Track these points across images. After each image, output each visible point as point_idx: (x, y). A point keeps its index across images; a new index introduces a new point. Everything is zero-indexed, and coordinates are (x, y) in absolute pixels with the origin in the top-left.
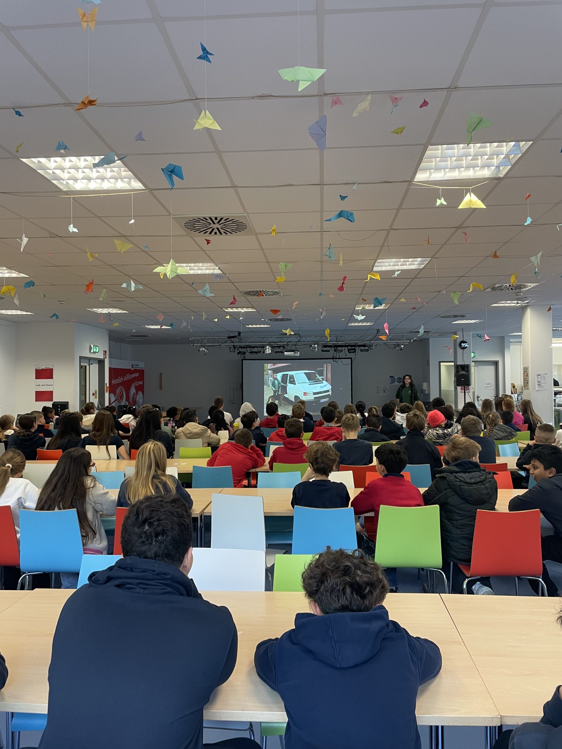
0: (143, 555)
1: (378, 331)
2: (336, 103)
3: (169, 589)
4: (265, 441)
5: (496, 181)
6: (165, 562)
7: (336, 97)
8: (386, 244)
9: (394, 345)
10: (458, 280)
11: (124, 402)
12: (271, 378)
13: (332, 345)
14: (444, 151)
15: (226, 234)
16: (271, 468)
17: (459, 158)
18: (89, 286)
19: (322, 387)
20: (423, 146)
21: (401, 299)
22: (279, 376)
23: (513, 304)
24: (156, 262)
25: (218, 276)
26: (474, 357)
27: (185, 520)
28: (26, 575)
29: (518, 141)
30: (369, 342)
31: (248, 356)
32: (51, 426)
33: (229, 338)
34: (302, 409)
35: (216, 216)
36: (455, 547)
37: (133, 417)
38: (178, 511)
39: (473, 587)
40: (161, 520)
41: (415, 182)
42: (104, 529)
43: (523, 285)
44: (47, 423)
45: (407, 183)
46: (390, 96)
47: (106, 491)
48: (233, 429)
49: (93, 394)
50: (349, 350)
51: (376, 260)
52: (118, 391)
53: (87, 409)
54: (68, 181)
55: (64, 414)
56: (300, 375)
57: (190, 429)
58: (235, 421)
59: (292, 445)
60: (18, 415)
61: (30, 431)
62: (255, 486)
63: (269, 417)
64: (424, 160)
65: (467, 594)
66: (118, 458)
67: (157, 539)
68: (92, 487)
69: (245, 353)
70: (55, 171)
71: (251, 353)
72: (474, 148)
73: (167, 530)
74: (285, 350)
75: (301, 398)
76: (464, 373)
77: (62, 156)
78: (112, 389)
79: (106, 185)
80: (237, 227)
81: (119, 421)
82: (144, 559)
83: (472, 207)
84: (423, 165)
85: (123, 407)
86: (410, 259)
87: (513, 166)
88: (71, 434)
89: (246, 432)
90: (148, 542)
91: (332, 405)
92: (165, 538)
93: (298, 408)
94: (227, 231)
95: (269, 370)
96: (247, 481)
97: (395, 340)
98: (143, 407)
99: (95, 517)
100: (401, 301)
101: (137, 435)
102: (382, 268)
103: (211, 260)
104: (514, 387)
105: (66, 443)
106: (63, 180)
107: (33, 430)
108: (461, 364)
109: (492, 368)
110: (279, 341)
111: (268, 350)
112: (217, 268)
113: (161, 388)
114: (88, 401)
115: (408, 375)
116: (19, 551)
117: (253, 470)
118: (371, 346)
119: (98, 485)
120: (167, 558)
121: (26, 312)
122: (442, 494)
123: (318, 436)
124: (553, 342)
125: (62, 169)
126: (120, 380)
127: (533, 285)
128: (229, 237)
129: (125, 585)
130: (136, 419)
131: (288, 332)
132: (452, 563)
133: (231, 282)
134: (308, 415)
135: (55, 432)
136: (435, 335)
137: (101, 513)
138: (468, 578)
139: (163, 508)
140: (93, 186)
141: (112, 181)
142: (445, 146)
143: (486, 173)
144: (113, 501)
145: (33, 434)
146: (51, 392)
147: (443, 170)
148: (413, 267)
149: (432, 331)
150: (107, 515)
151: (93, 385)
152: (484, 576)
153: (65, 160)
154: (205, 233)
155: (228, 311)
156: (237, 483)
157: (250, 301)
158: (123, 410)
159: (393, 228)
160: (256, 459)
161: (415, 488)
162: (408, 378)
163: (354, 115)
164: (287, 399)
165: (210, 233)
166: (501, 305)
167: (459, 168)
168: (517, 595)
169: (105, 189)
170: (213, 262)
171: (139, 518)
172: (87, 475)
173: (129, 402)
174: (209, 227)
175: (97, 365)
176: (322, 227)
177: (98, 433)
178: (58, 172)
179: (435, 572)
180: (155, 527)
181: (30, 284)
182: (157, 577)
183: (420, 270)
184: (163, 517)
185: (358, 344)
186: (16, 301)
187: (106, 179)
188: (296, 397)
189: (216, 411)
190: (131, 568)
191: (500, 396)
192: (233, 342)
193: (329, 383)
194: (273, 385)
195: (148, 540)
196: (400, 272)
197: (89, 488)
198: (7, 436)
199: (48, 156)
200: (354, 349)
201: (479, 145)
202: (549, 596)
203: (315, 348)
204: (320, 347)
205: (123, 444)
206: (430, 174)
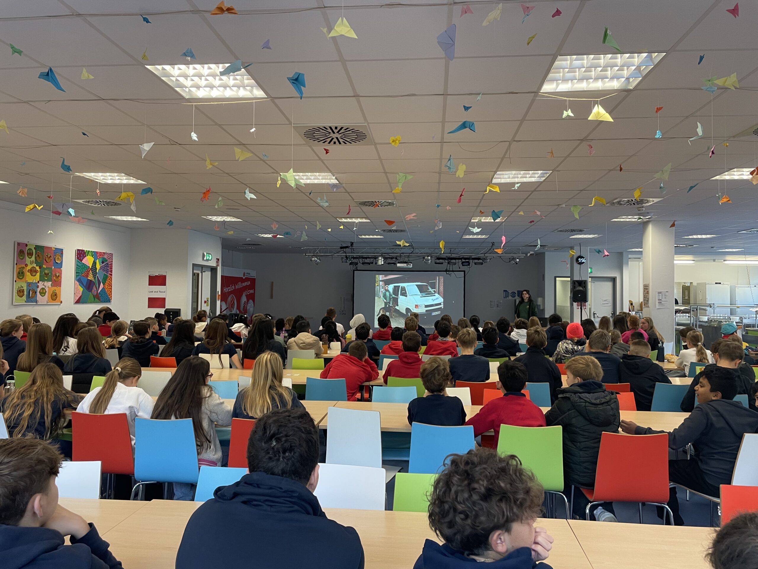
0: (270, 472)
1: (493, 244)
2: (466, 12)
3: (296, 507)
4: (378, 354)
5: (626, 93)
6: (292, 479)
7: (466, 6)
8: (507, 156)
9: (510, 258)
10: (579, 193)
11: (235, 311)
12: (383, 290)
13: (445, 257)
14: (574, 62)
15: (345, 143)
16: (386, 382)
17: (588, 69)
18: (206, 193)
19: (434, 300)
20: (552, 56)
21: (519, 212)
22: (391, 287)
23: (634, 219)
24: (273, 171)
25: (334, 186)
26: (591, 272)
27: (313, 436)
28: (140, 484)
29: (650, 52)
30: (483, 255)
31: (360, 266)
32: (164, 333)
33: (341, 248)
34: (414, 321)
35: (336, 125)
36: (578, 471)
37: (244, 326)
38: (306, 427)
39: (595, 512)
40: (289, 436)
41: (542, 93)
42: (219, 439)
43: (646, 200)
44: (160, 330)
45: (533, 94)
46: (522, 5)
47: (222, 401)
48: (346, 341)
49: (205, 302)
50: (463, 263)
51: (495, 172)
52: (229, 299)
53: (199, 317)
54: (190, 89)
55: (178, 321)
56: (411, 287)
57: (304, 339)
58: (348, 332)
59: (408, 359)
60: (131, 321)
61: (145, 338)
62: (369, 400)
63: (382, 330)
64: (552, 70)
65: (590, 520)
66: (231, 367)
67: (284, 456)
68: (209, 397)
69: (357, 264)
70: (179, 78)
71: (363, 263)
72: (604, 59)
73: (295, 446)
74: (398, 262)
75: (412, 311)
76: (581, 288)
77: (187, 63)
78: (224, 298)
79: (228, 93)
80: (356, 137)
81: (231, 330)
82: (271, 476)
83: (599, 119)
84: (551, 75)
85: (234, 316)
86: (530, 172)
87: (645, 78)
88: (184, 341)
89: (361, 344)
90: (276, 458)
91: (446, 318)
92: (292, 454)
93: (410, 320)
94: (346, 141)
95: (381, 281)
96: (360, 394)
97: (510, 253)
98: (256, 316)
99: (210, 427)
100: (519, 214)
101: (250, 345)
102: (501, 180)
103: (328, 170)
104: (632, 304)
105: (179, 350)
106: (186, 87)
107: (147, 337)
108: (578, 279)
109: (610, 284)
110: (391, 252)
111: (381, 261)
112: (334, 178)
113: (272, 297)
114: (199, 309)
115: (525, 291)
116: (134, 459)
117: (367, 384)
118: (486, 259)
119: (214, 395)
120: (294, 475)
121: (141, 218)
122: (566, 414)
123: (433, 350)
124: (675, 259)
125: (186, 77)
126: (231, 288)
127: (656, 200)
128: (348, 147)
129: (252, 501)
130: (247, 328)
131: (401, 243)
132: (573, 487)
133: (347, 192)
134: (420, 328)
135: (168, 339)
136: (551, 249)
137: (216, 423)
138: (591, 502)
139: (291, 423)
140: (215, 93)
141: (235, 89)
142: (575, 57)
143: (615, 85)
144: (228, 412)
145: (147, 341)
146: (164, 299)
147: (570, 81)
148: (533, 180)
149: (549, 245)
150: (222, 426)
151: (205, 293)
152: (608, 501)
153: (189, 68)
154: (324, 142)
155: (342, 221)
156: (350, 396)
157: (364, 211)
158: (234, 318)
159: (516, 139)
160: (370, 372)
161: (536, 407)
162: (525, 294)
163: (485, 24)
164: (398, 311)
165: (329, 143)
166: (622, 220)
167: (587, 79)
168: (640, 523)
169: (227, 97)
170: (331, 172)
171: (266, 433)
172: (205, 384)
173: (240, 311)
174: (329, 137)
175: (210, 273)
176: (443, 138)
177: (212, 341)
178: (181, 79)
179: (554, 495)
180: (282, 443)
181: (148, 190)
182: (285, 494)
183: (540, 183)
184: (290, 433)
185: (472, 257)
186: (133, 208)
187: (230, 87)
188: (408, 310)
189: (329, 322)
190: (257, 484)
191: (618, 314)
192: (345, 253)
193: (441, 296)
194: (385, 296)
195: (275, 456)
196: (519, 184)
197: (206, 398)
198: (120, 342)
199: (172, 63)
200: (468, 262)
201: (610, 56)
202: (675, 525)
203: (428, 260)
204: (433, 259)
205: (236, 353)
206: (558, 85)
